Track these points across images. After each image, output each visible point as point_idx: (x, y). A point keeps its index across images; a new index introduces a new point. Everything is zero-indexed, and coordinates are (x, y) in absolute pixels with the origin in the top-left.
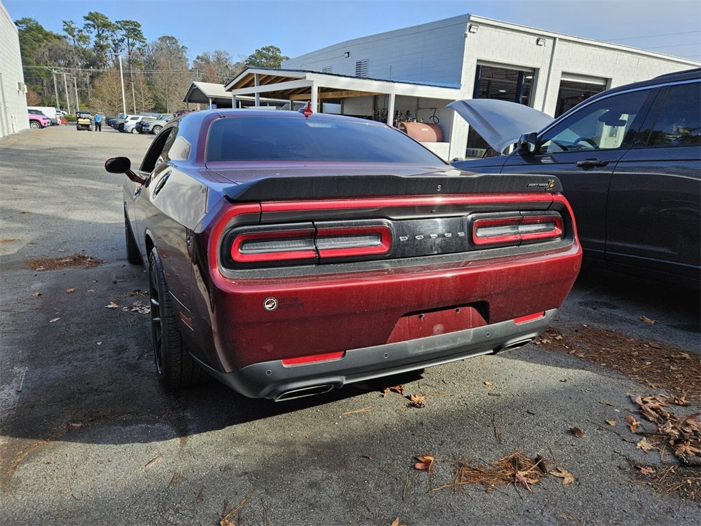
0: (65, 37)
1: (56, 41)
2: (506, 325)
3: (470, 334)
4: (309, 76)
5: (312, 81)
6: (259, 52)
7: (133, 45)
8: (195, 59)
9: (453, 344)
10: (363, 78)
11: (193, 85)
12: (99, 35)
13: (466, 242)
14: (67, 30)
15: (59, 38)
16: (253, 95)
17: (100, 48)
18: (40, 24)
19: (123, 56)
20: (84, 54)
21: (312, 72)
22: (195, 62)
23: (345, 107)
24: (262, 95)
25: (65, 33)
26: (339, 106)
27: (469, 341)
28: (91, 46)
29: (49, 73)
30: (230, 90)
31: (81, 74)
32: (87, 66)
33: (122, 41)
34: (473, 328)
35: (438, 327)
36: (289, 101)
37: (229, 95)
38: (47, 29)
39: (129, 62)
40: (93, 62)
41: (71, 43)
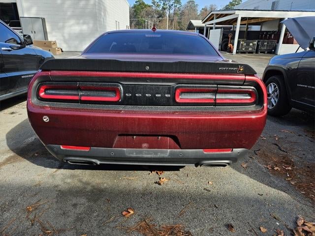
0: (152, 6)
1: (149, 8)
2: (196, 152)
3: (167, 152)
4: (237, 12)
5: (238, 15)
6: (231, 3)
7: (176, 6)
8: (201, 10)
9: (155, 156)
10: (276, 11)
11: (190, 22)
12: (164, 4)
13: (171, 101)
14: (153, 3)
15: (150, 6)
16: (213, 24)
17: (164, 9)
18: (144, 1)
19: (172, 11)
20: (157, 12)
21: (239, 10)
22: (201, 11)
23: (263, 27)
24: (217, 24)
25: (152, 4)
26: (260, 26)
27: (166, 156)
28: (161, 9)
29: (145, 22)
30: (204, 23)
31: (156, 21)
32: (158, 17)
33: (172, 5)
34: (169, 149)
35: (145, 145)
36: (232, 26)
37: (204, 25)
38: (146, 3)
39: (174, 14)
40: (161, 15)
41: (154, 8)
